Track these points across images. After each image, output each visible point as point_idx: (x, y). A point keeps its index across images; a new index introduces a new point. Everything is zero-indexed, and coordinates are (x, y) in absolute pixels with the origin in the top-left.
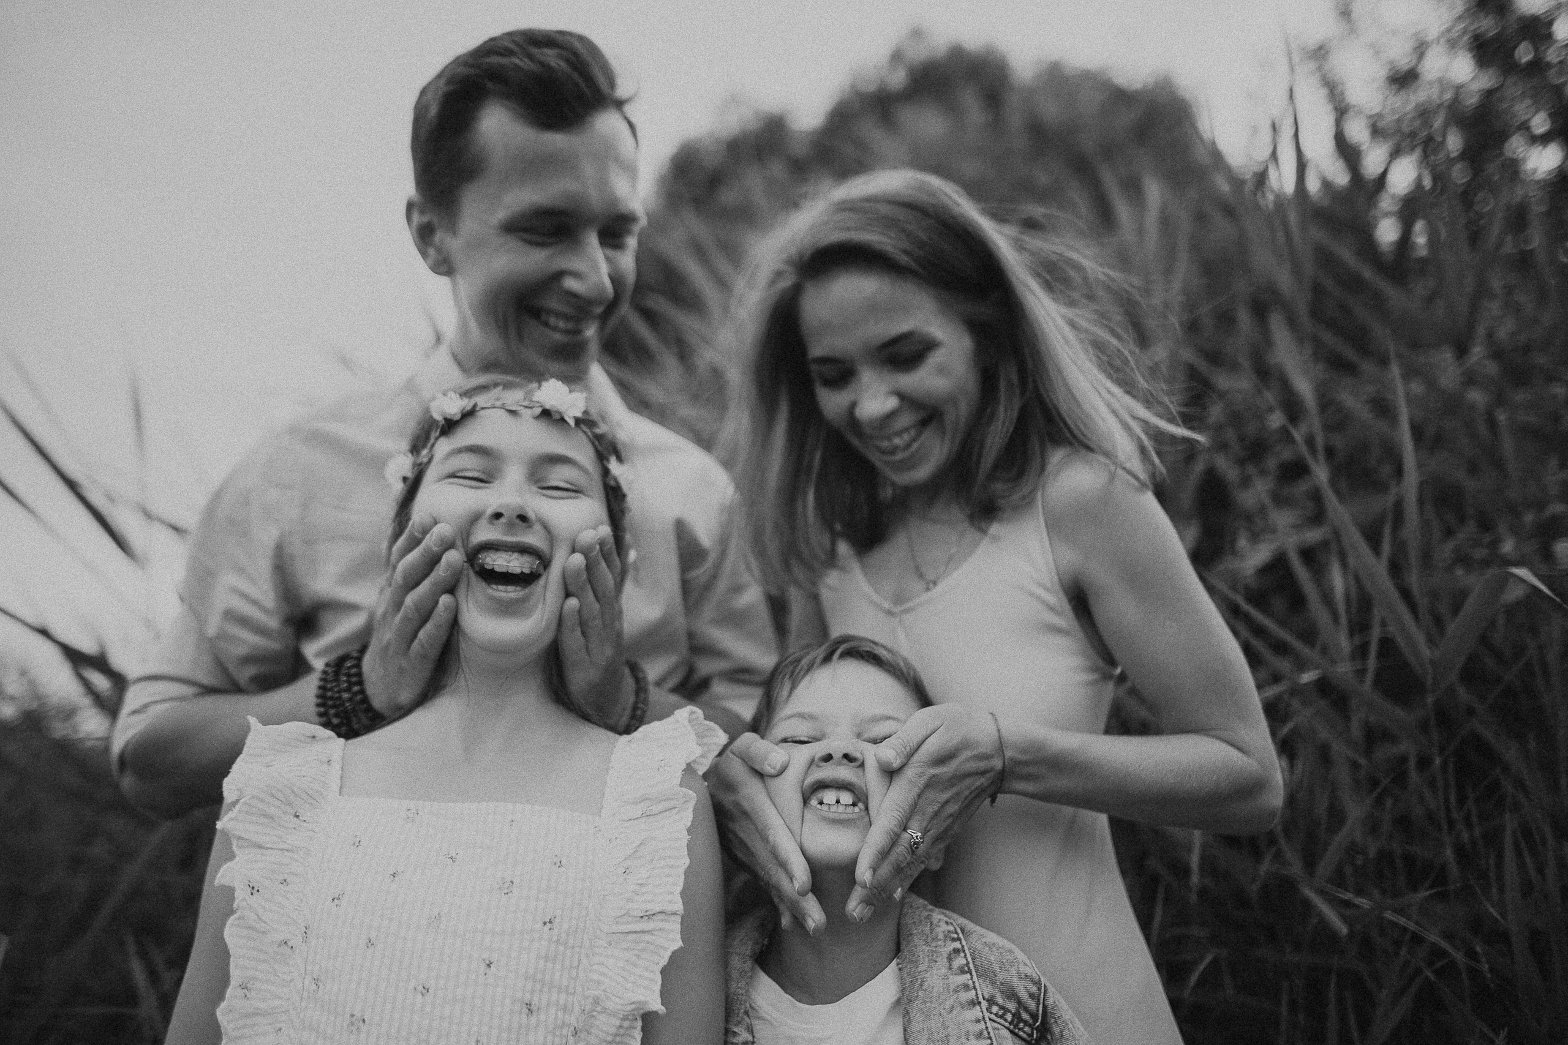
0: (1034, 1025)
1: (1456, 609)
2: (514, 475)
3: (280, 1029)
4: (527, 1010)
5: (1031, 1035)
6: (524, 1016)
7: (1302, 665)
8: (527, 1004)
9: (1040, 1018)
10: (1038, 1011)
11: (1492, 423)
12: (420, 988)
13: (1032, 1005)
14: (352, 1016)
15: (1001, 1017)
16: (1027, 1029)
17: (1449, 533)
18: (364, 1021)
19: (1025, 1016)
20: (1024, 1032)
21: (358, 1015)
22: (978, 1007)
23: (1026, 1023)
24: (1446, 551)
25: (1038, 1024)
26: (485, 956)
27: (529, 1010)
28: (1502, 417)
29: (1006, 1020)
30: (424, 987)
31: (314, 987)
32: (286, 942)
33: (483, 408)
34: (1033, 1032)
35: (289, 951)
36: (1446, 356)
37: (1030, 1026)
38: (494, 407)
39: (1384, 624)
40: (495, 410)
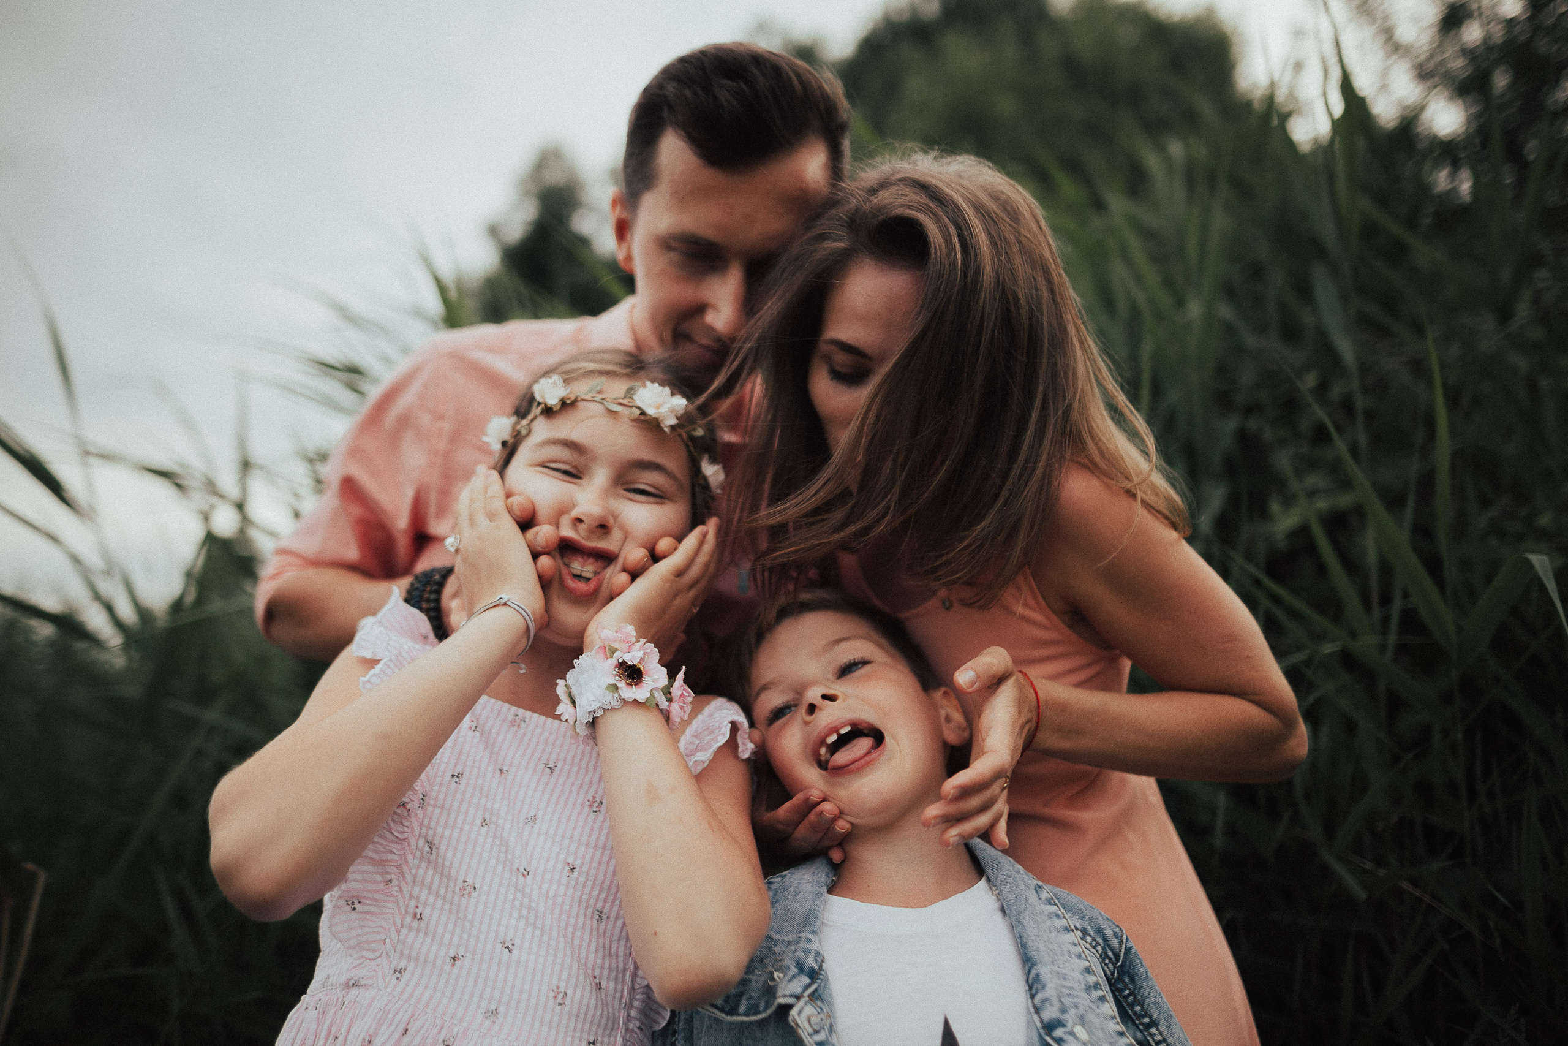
0: (1116, 964)
1: (1489, 580)
2: (600, 477)
3: (390, 881)
4: (598, 916)
5: (1112, 974)
6: (595, 922)
7: (1319, 637)
8: (598, 911)
9: (1122, 958)
10: (1120, 951)
11: (1533, 388)
12: (522, 870)
13: (1116, 944)
14: (465, 881)
15: (1094, 947)
16: (1110, 966)
17: (1485, 503)
18: (475, 888)
19: (1110, 953)
20: (1108, 968)
21: (470, 881)
22: (1072, 933)
23: (1110, 959)
24: (1481, 521)
25: (1120, 963)
26: (570, 860)
27: (600, 916)
28: (1545, 383)
29: (1097, 951)
30: (525, 870)
31: (427, 848)
32: (404, 804)
33: (583, 400)
34: (1114, 971)
35: (405, 813)
36: (1487, 322)
37: (1113, 963)
38: (594, 401)
39: (1406, 595)
40: (594, 403)
